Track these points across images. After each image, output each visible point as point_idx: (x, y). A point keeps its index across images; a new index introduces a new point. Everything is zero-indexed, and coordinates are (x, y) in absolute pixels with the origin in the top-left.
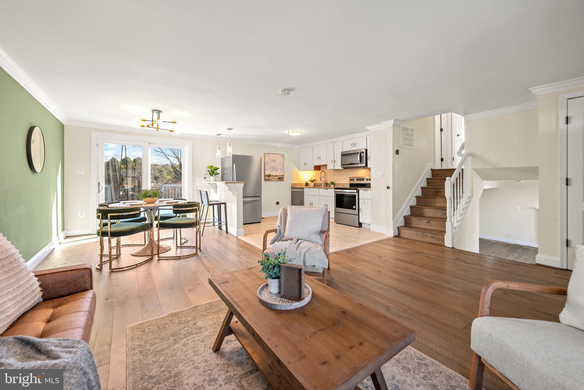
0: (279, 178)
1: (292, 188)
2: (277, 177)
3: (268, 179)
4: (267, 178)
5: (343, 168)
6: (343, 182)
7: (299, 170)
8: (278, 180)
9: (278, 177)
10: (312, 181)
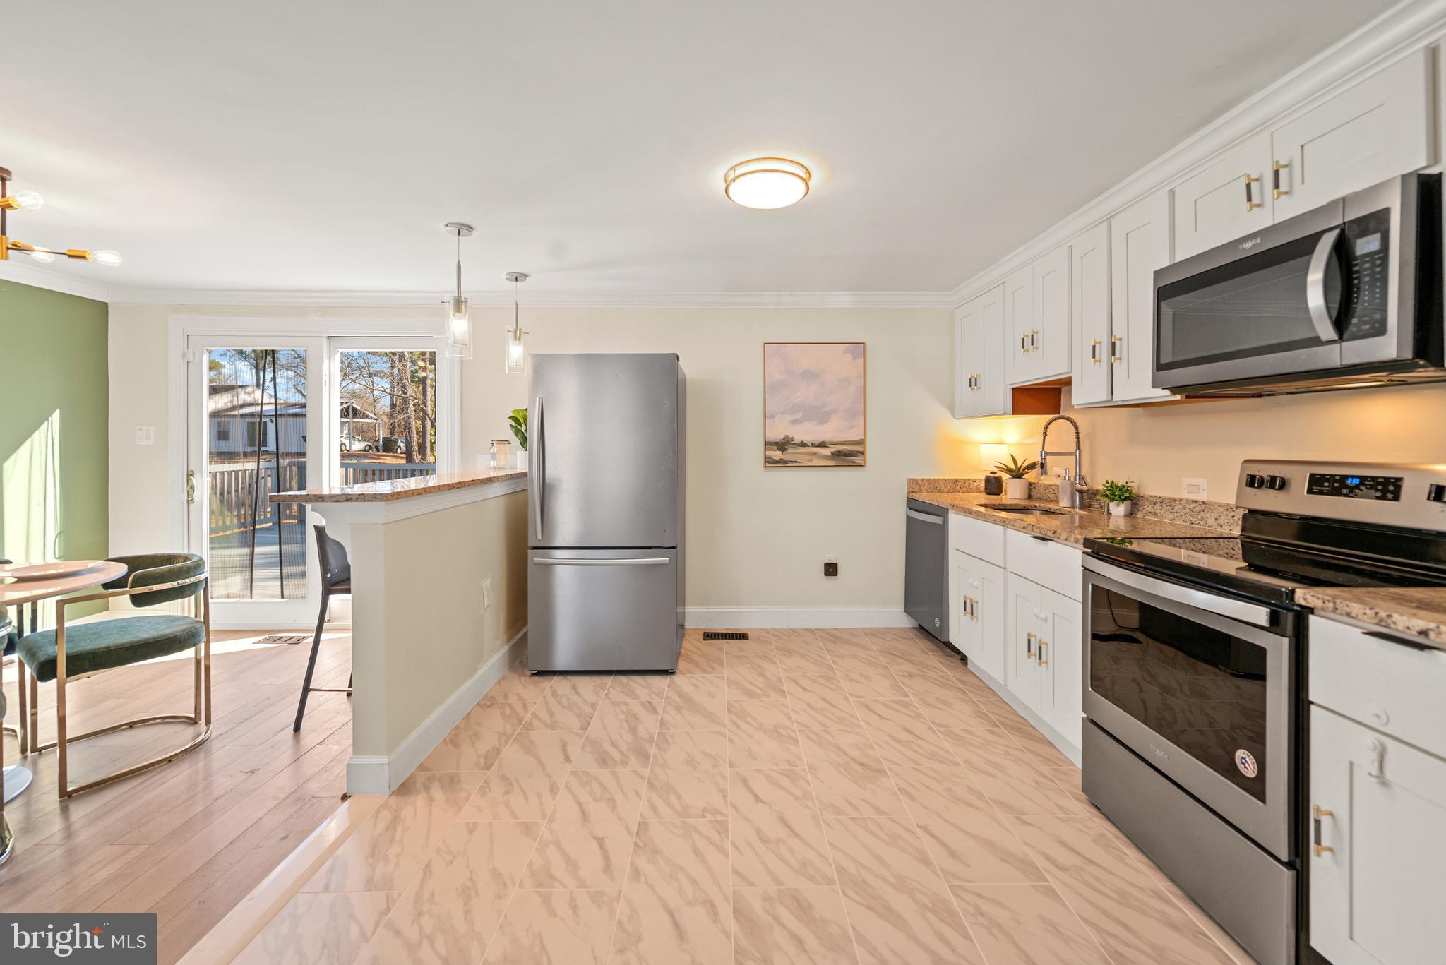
0: (837, 455)
1: (912, 504)
2: (827, 452)
3: (777, 459)
4: (777, 455)
5: (1174, 390)
6: (1195, 489)
7: (955, 418)
8: (833, 463)
9: (834, 449)
10: (1017, 473)
